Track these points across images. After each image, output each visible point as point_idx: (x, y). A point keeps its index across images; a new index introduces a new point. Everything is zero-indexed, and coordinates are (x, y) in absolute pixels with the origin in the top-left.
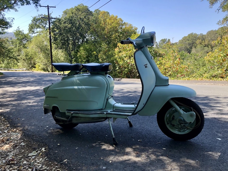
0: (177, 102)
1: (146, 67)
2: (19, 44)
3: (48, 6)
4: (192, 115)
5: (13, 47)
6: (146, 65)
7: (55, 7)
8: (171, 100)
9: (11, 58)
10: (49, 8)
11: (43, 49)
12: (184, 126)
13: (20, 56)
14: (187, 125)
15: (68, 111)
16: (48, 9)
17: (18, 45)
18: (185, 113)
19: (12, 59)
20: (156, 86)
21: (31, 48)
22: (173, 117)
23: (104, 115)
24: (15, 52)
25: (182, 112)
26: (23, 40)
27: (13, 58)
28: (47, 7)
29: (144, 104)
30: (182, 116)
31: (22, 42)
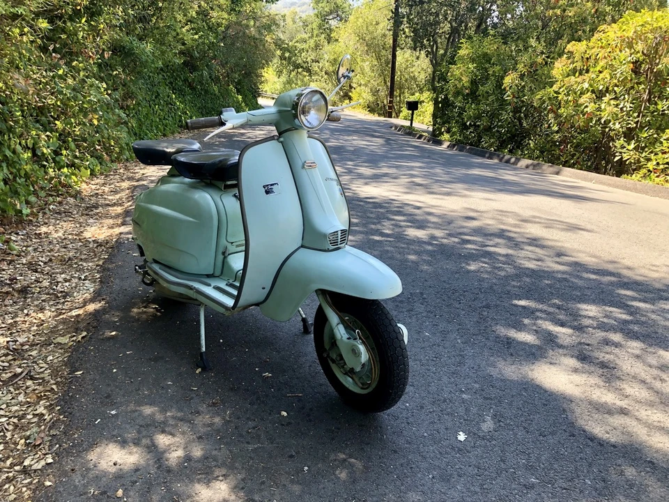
1: (267, 192)
2: (320, 27)
4: (353, 351)
5: (306, 36)
6: (272, 185)
9: (298, 68)
11: (372, 47)
13: (321, 65)
17: (315, 32)
19: (300, 70)
20: (302, 246)
21: (346, 41)
24: (307, 51)
26: (331, 17)
27: (302, 67)
29: (264, 288)
31: (328, 22)
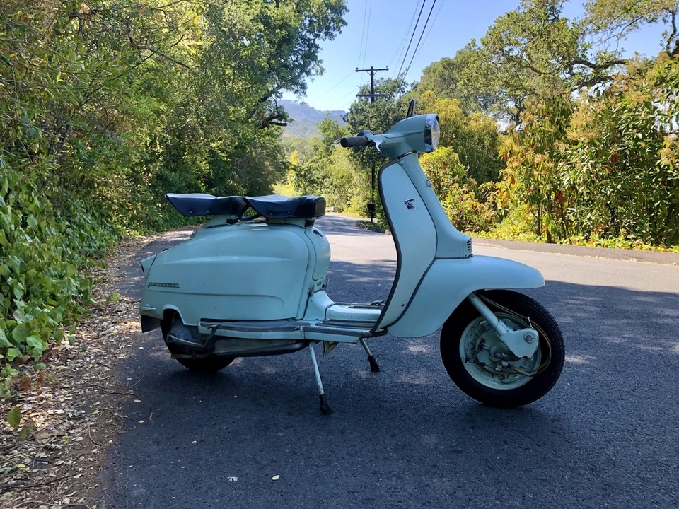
0: (490, 302)
3: (372, 68)
4: (528, 339)
7: (387, 69)
8: (474, 295)
10: (374, 72)
12: (509, 367)
14: (516, 365)
15: (204, 322)
16: (372, 74)
18: (511, 331)
22: (480, 343)
23: (298, 332)
25: (501, 327)
28: (370, 72)
30: (502, 338)
